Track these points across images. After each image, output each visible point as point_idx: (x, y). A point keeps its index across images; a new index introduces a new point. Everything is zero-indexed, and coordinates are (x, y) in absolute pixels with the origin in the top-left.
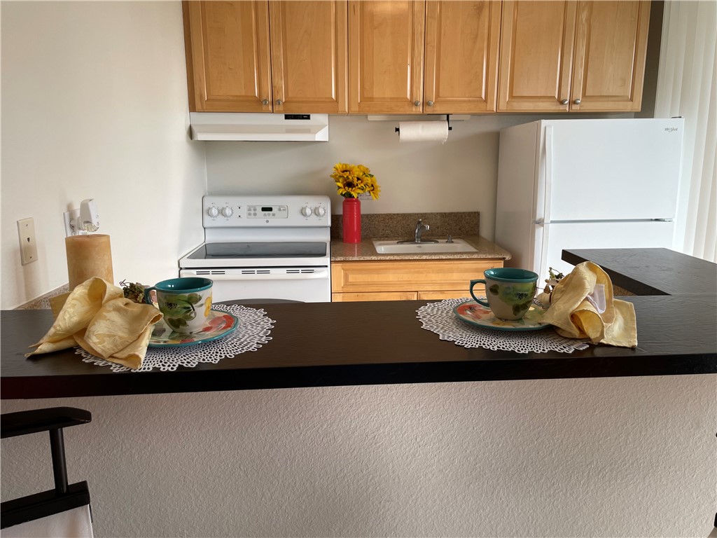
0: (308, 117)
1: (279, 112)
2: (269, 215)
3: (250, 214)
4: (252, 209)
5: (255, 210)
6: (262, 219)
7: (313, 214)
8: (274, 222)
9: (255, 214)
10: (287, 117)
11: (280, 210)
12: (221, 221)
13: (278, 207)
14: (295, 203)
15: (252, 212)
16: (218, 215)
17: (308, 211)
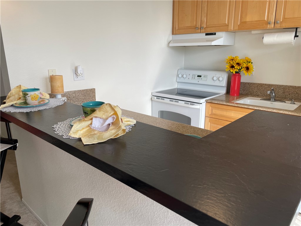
0: (215, 34)
1: (203, 32)
2: (200, 79)
5: (195, 76)
6: (196, 80)
7: (218, 80)
8: (201, 82)
9: (194, 78)
10: (207, 34)
11: (204, 77)
12: (182, 80)
13: (204, 76)
14: (211, 74)
16: (181, 77)
17: (215, 78)
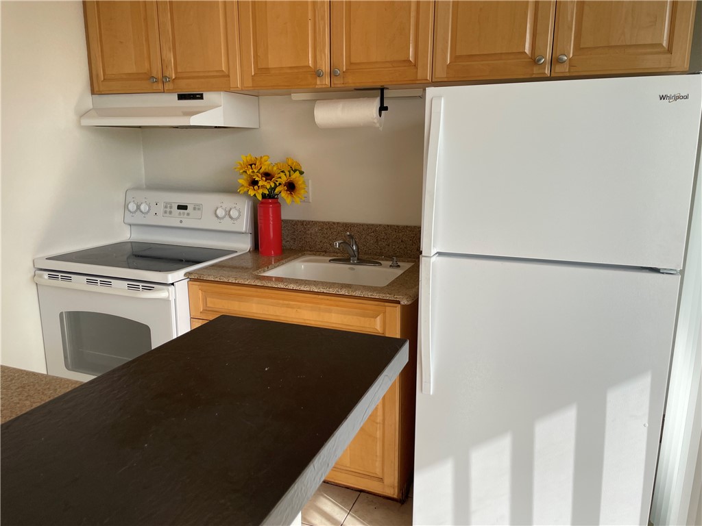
0: (201, 97)
1: (170, 92)
2: (184, 214)
3: (165, 212)
4: (169, 206)
5: (171, 207)
6: (176, 219)
7: (227, 217)
8: (188, 222)
9: (170, 212)
10: (181, 97)
11: (194, 209)
12: (139, 219)
13: (193, 206)
14: (210, 201)
15: (168, 210)
16: (136, 211)
17: (220, 212)
